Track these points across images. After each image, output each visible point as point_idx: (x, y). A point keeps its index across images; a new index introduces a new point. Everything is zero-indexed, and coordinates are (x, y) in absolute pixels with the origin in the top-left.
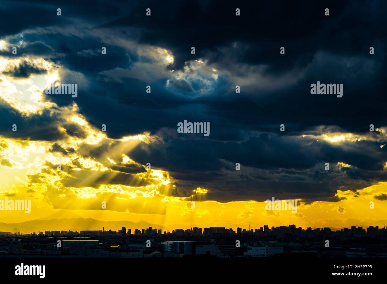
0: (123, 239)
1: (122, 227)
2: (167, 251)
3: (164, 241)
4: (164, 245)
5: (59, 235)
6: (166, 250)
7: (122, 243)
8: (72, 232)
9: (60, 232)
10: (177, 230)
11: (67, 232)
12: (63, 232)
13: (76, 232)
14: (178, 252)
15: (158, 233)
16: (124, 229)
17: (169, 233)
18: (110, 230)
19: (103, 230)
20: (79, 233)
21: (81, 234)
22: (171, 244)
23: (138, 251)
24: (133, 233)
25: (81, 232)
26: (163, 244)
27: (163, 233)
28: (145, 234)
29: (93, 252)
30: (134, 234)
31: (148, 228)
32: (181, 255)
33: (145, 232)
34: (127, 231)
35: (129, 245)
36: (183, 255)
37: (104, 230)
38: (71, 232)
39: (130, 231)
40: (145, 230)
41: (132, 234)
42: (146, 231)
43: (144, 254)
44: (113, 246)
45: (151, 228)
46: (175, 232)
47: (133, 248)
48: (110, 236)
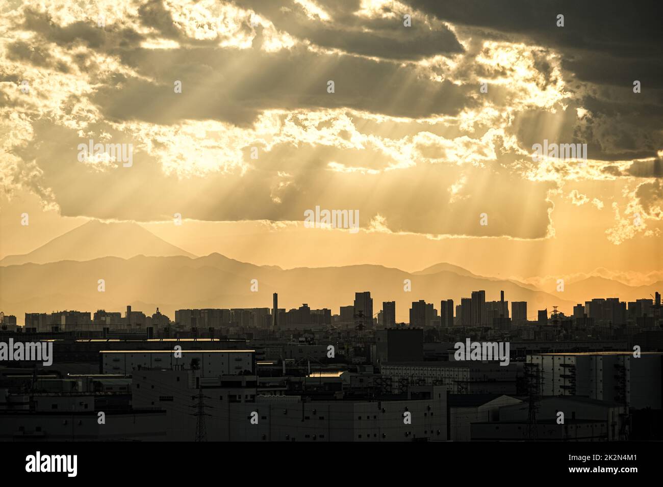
0: (360, 345)
1: (357, 294)
2: (553, 396)
3: (536, 352)
4: (538, 371)
5: (84, 329)
6: (547, 390)
7: (357, 360)
8: (140, 315)
9: (90, 314)
10: (596, 304)
11: (119, 314)
12: (100, 314)
13: (158, 315)
14: (600, 397)
15: (510, 316)
16: (364, 299)
17: (559, 318)
18: (305, 308)
19: (271, 307)
20: (172, 319)
21: (177, 324)
22: (568, 362)
23: (426, 395)
24: (402, 316)
25: (179, 313)
26: (532, 365)
27: (532, 316)
28: (455, 323)
29: (232, 399)
30: (407, 321)
31: (470, 297)
32: (611, 410)
33: (455, 315)
34: (377, 309)
35: (385, 372)
36: (621, 410)
37: (279, 307)
38: (134, 316)
39: (389, 308)
40: (457, 303)
41: (398, 320)
42: (457, 307)
43: (452, 410)
44: (317, 375)
45: (479, 296)
46: (586, 311)
47: (404, 381)
48: (305, 331)
